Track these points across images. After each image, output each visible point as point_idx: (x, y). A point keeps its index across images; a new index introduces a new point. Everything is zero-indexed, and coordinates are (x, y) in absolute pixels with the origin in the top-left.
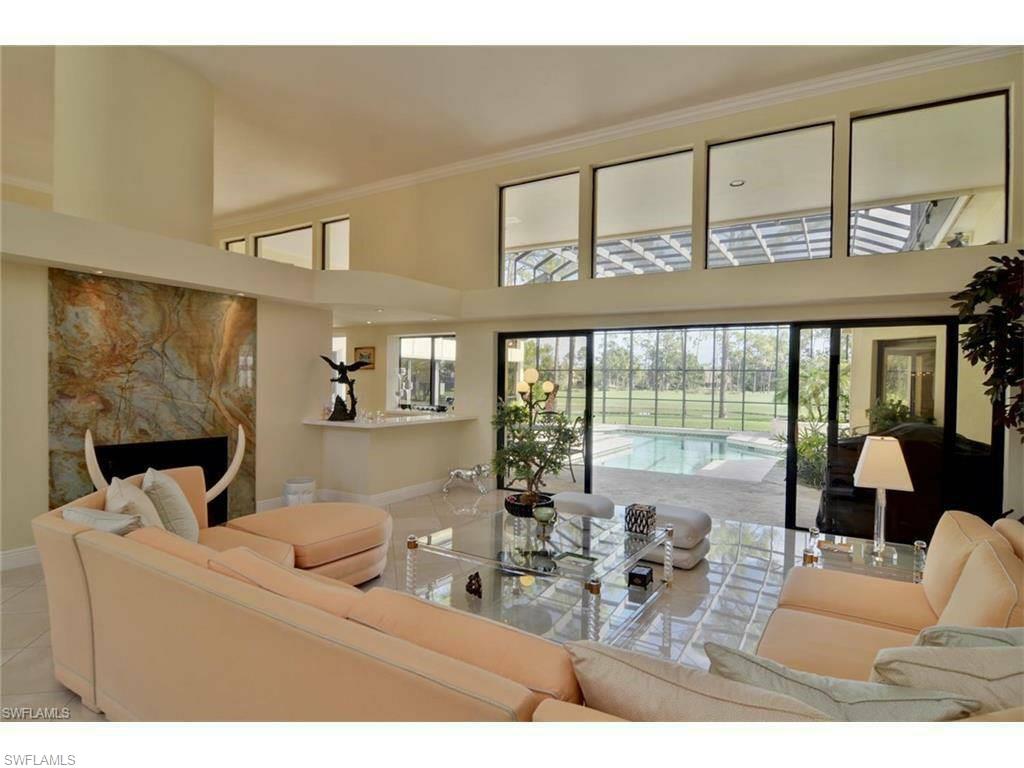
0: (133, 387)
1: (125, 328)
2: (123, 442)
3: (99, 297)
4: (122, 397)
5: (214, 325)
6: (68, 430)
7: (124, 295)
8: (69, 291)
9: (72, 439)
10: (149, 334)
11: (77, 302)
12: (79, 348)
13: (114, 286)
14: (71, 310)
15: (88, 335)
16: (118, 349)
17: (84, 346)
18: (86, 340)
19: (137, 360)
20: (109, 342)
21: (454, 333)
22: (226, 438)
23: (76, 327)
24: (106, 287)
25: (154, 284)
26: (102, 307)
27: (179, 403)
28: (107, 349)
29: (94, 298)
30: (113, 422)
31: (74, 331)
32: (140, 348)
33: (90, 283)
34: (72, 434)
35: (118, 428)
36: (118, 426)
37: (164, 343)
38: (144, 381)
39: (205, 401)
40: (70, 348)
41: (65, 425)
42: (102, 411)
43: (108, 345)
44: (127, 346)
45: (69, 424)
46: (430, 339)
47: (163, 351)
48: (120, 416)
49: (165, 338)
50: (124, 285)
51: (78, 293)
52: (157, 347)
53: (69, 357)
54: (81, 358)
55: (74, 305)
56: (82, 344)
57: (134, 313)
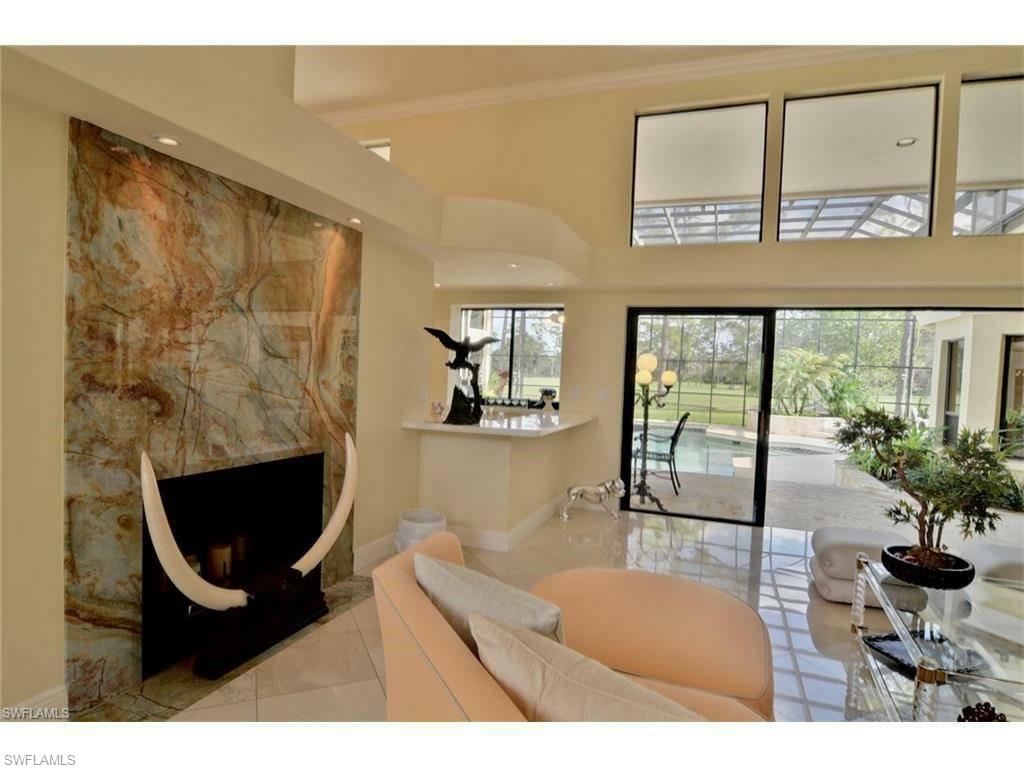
0: (206, 371)
1: (196, 259)
2: (188, 473)
3: (158, 194)
4: (189, 388)
5: (314, 269)
6: (103, 453)
7: (195, 196)
8: (108, 174)
9: (109, 471)
10: (230, 274)
11: (121, 198)
12: (123, 291)
13: (181, 177)
14: (110, 215)
15: (137, 265)
16: (186, 297)
17: (132, 288)
18: (135, 277)
19: (212, 319)
20: (172, 285)
21: (562, 305)
22: (323, 454)
23: (121, 249)
24: (169, 178)
25: (239, 185)
26: (162, 212)
27: (269, 398)
28: (168, 297)
29: (148, 195)
30: (174, 436)
31: (116, 255)
32: (217, 299)
33: (144, 165)
34: (108, 463)
35: (183, 446)
36: (182, 442)
37: (252, 291)
38: (221, 359)
39: (300, 395)
40: (108, 290)
41: (96, 446)
42: (158, 415)
43: (169, 289)
44: (199, 294)
45: (105, 442)
46: (510, 313)
47: (249, 306)
48: (187, 424)
49: (252, 285)
50: (196, 178)
51: (124, 179)
52: (241, 298)
53: (105, 307)
54: (124, 309)
55: (113, 202)
56: (127, 283)
57: (210, 232)
